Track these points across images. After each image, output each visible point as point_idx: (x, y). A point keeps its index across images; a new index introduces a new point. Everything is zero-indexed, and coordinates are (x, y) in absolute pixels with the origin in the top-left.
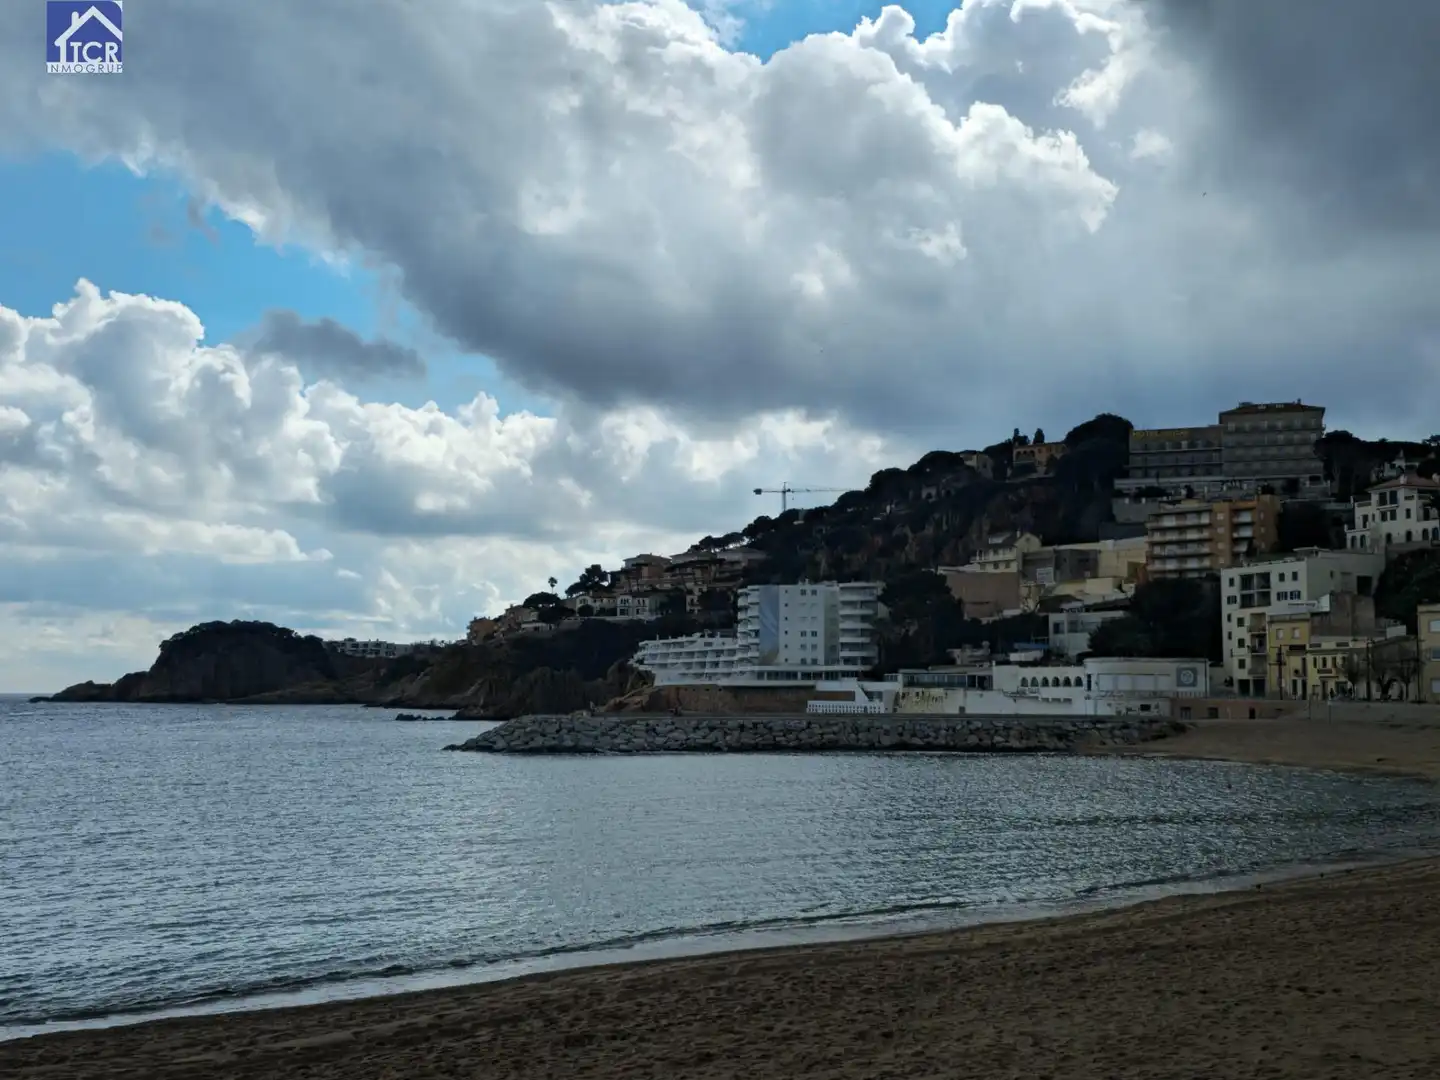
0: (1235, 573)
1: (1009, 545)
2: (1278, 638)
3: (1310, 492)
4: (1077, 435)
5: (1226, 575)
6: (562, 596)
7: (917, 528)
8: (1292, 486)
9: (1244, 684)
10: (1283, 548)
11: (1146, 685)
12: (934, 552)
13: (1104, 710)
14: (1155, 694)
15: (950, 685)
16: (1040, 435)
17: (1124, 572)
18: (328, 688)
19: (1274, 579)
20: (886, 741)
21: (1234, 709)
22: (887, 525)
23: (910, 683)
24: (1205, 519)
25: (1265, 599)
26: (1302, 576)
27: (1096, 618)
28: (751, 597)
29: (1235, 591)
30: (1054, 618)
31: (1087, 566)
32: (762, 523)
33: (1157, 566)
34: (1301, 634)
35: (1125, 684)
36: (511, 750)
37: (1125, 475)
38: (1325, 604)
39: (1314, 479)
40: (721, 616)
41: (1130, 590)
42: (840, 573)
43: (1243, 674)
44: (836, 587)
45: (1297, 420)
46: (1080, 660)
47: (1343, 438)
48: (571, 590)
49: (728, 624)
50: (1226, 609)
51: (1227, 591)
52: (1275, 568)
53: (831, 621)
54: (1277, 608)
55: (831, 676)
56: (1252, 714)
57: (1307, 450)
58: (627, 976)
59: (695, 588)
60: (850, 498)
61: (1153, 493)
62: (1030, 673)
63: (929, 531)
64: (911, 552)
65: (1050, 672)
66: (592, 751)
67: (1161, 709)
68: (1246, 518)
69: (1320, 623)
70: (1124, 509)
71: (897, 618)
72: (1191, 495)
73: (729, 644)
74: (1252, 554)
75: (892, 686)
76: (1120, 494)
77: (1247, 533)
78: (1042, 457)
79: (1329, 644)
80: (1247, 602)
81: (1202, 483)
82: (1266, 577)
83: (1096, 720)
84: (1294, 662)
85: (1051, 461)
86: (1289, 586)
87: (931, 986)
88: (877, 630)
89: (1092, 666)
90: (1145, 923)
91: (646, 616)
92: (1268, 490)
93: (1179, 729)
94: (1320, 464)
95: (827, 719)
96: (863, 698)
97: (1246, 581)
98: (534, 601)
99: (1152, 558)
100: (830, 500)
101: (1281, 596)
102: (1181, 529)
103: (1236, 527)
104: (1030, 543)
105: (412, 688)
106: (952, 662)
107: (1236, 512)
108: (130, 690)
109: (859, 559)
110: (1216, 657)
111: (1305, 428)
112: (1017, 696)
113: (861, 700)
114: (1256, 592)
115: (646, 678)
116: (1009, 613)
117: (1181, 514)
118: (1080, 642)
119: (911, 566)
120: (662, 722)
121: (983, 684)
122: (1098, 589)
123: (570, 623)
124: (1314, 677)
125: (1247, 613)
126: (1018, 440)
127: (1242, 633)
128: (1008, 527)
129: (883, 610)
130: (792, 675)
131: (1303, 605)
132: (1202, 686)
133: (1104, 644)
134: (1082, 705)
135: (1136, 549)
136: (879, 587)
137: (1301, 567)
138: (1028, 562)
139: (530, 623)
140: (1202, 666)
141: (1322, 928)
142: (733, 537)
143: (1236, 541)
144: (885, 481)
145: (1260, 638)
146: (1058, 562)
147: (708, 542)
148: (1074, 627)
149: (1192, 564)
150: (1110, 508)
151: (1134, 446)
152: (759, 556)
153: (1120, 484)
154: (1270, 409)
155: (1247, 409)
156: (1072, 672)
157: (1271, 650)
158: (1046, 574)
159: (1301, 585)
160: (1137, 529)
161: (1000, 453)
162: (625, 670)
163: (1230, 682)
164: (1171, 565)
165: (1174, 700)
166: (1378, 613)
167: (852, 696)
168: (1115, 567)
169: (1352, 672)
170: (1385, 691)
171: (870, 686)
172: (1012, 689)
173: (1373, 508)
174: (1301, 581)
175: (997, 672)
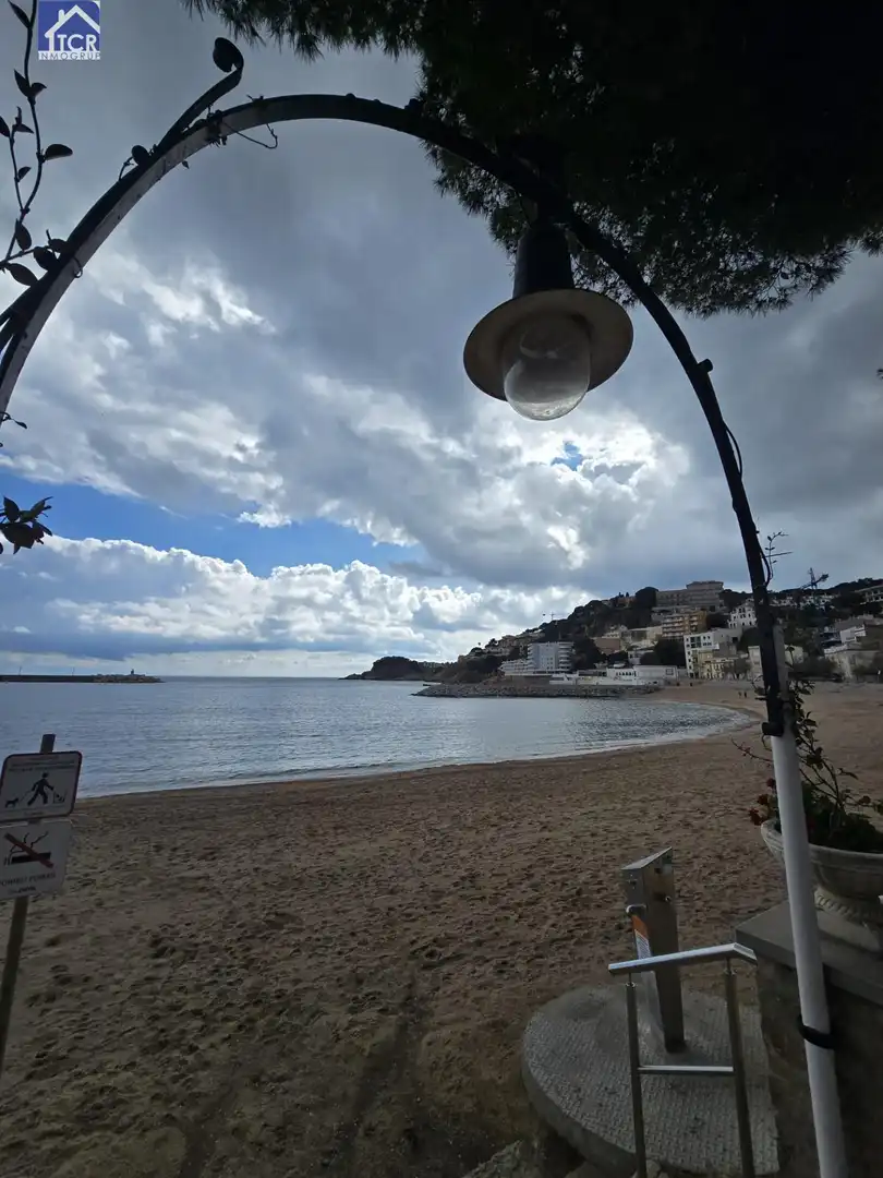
0: (690, 637)
1: (617, 629)
2: (702, 658)
3: (718, 610)
4: (639, 594)
5: (685, 637)
6: (483, 648)
7: (588, 625)
8: (713, 608)
9: (692, 675)
10: (708, 629)
11: (655, 675)
12: (592, 632)
13: (641, 683)
14: (658, 678)
15: (594, 675)
16: (627, 594)
17: (654, 637)
18: (417, 675)
19: (702, 639)
21: (687, 683)
22: (579, 624)
23: (581, 674)
24: (681, 619)
25: (699, 645)
26: (712, 637)
27: (643, 652)
28: (533, 648)
29: (689, 643)
30: (630, 653)
31: (642, 636)
32: (545, 625)
33: (665, 635)
34: (710, 657)
35: (648, 674)
37: (655, 606)
38: (718, 647)
39: (721, 606)
41: (656, 643)
42: (565, 639)
43: (691, 671)
44: (560, 644)
45: (713, 586)
46: (636, 667)
48: (486, 646)
49: (525, 656)
50: (686, 649)
51: (686, 644)
52: (702, 635)
53: (557, 655)
54: (702, 648)
55: (557, 672)
57: (717, 596)
59: (521, 645)
61: (665, 611)
62: (618, 671)
63: (592, 626)
64: (586, 632)
65: (625, 671)
67: (661, 683)
68: (695, 619)
69: (716, 653)
70: (654, 617)
71: (578, 653)
72: (676, 611)
73: (524, 663)
74: (696, 631)
75: (576, 675)
76: (654, 612)
77: (695, 624)
78: (628, 601)
79: (719, 660)
80: (693, 646)
81: (682, 608)
82: (699, 638)
84: (708, 666)
85: (630, 602)
86: (707, 641)
88: (570, 658)
89: (640, 668)
91: (506, 654)
92: (702, 610)
94: (721, 601)
95: (555, 687)
96: (566, 679)
97: (692, 639)
98: (473, 650)
99: (663, 632)
100: (565, 617)
101: (705, 644)
102: (672, 623)
103: (692, 622)
104: (624, 628)
105: (439, 676)
106: (595, 667)
107: (691, 616)
108: (365, 676)
110: (683, 666)
111: (717, 588)
112: (611, 678)
113: (566, 681)
114: (696, 643)
115: (503, 673)
116: (616, 651)
117: (674, 618)
118: (637, 661)
119: (585, 637)
121: (604, 674)
122: (646, 643)
123: (485, 657)
124: (714, 672)
125: (692, 650)
126: (621, 596)
127: (691, 657)
128: (618, 622)
129: (574, 652)
130: (545, 672)
131: (710, 648)
132: (676, 675)
133: (646, 660)
134: (634, 681)
135: (658, 630)
136: (572, 644)
137: (712, 634)
138: (623, 634)
139: (473, 657)
140: (675, 669)
142: (536, 629)
143: (691, 627)
144: (579, 610)
145: (695, 658)
146: (633, 634)
147: (528, 631)
148: (636, 656)
149: (677, 634)
150: (650, 615)
151: (658, 596)
152: (541, 635)
153: (654, 609)
154: (704, 583)
155: (695, 584)
156: (631, 670)
157: (699, 662)
158: (629, 639)
159: (711, 640)
160: (658, 624)
161: (614, 601)
162: (497, 671)
163: (687, 674)
164: (670, 635)
165: (664, 680)
166: (738, 649)
167: (562, 679)
168: (652, 635)
169: (726, 670)
170: (738, 676)
171: (568, 676)
172: (613, 676)
173: (737, 614)
174: (712, 639)
175: (608, 670)
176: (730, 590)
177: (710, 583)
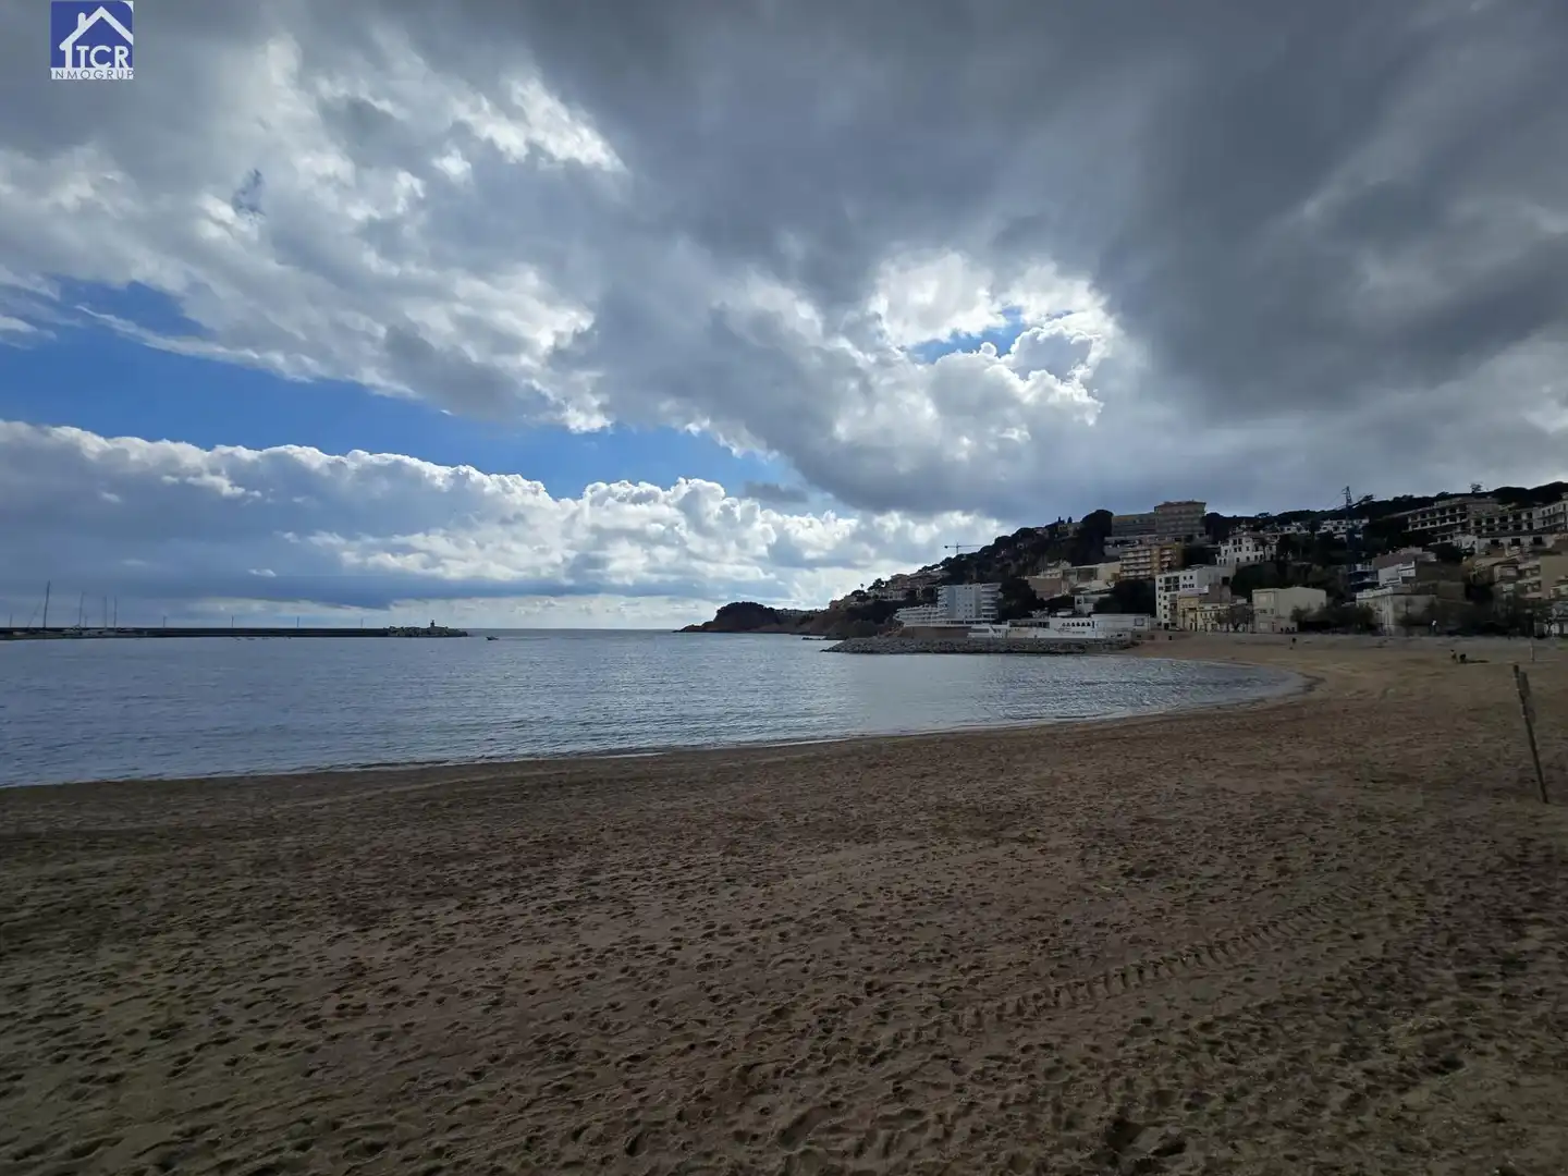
0: (1163, 577)
1: (1056, 566)
2: (1183, 605)
3: (1199, 540)
4: (1087, 519)
5: (1157, 578)
6: (866, 591)
7: (1016, 560)
8: (1190, 538)
9: (1166, 626)
10: (1185, 565)
11: (1120, 625)
12: (1023, 570)
13: (1101, 636)
14: (1125, 630)
15: (1031, 626)
16: (1070, 520)
17: (1109, 577)
18: (775, 626)
19: (1181, 579)
20: (1002, 649)
21: (1162, 637)
22: (1002, 559)
23: (1013, 625)
24: (1148, 554)
25: (1177, 588)
26: (1195, 577)
27: (1097, 597)
28: (943, 591)
29: (1163, 584)
30: (1077, 597)
31: (1092, 575)
32: (948, 559)
33: (1125, 574)
34: (1194, 603)
35: (1110, 625)
36: (846, 651)
37: (1110, 535)
38: (1206, 590)
39: (1201, 535)
40: (931, 597)
41: (1112, 585)
42: (981, 580)
43: (1166, 621)
44: (980, 586)
45: (1191, 508)
46: (1089, 615)
47: (1215, 516)
48: (871, 588)
49: (934, 602)
50: (1158, 592)
51: (1158, 584)
52: (1181, 574)
53: (978, 601)
54: (1181, 591)
55: (978, 622)
56: (1170, 638)
57: (1196, 522)
58: (891, 741)
59: (921, 587)
60: (985, 549)
61: (1123, 543)
62: (1066, 621)
63: (1021, 562)
64: (1013, 569)
65: (1075, 620)
66: (878, 653)
67: (1128, 636)
68: (1168, 552)
69: (1204, 598)
70: (1109, 550)
71: (1007, 598)
72: (1141, 543)
73: (934, 610)
74: (1170, 568)
75: (1005, 626)
76: (1108, 544)
77: (1168, 559)
78: (1071, 529)
79: (1208, 607)
80: (1168, 589)
81: (1147, 537)
82: (1177, 578)
83: (1096, 640)
84: (1192, 615)
85: (1076, 531)
86: (1188, 582)
87: (1022, 750)
88: (998, 603)
89: (1095, 618)
90: (1121, 728)
91: (900, 599)
92: (1177, 540)
93: (1134, 644)
94: (1203, 528)
95: (975, 640)
96: (992, 632)
97: (1168, 580)
98: (854, 593)
99: (1122, 571)
100: (977, 550)
101: (1184, 586)
102: (1135, 558)
103: (1163, 556)
104: (1066, 565)
105: (807, 627)
106: (1031, 616)
107: (1162, 550)
108: (707, 628)
109: (989, 574)
110: (1153, 614)
111: (1197, 511)
112: (1060, 630)
113: (991, 633)
114: (1172, 584)
115: (900, 624)
116: (1056, 596)
117: (1137, 552)
118: (1089, 607)
119: (1013, 576)
120: (907, 641)
121: (1045, 625)
122: (1097, 585)
123: (869, 602)
124: (1200, 622)
125: (1168, 594)
126: (1061, 522)
127: (1166, 603)
128: (1056, 558)
129: (1001, 595)
130: (962, 622)
131: (1195, 590)
132: (1147, 626)
133: (1101, 608)
134: (1089, 634)
135: (1115, 567)
136: (999, 585)
137: (1195, 573)
138: (1066, 574)
139: (854, 603)
140: (1147, 618)
141: (1206, 731)
142: (936, 566)
143: (1163, 563)
144: (1001, 541)
145: (1174, 605)
146: (1079, 573)
147: (925, 568)
148: (1086, 601)
149: (1142, 573)
150: (1102, 548)
151: (1113, 522)
152: (946, 574)
153: (1107, 539)
154: (1179, 504)
155: (1168, 505)
156: (1085, 620)
157: (1179, 610)
158: (1073, 579)
160: (1115, 559)
161: (1052, 528)
162: (891, 620)
163: (1160, 624)
164: (1132, 574)
165: (1133, 632)
166: (1233, 593)
167: (987, 631)
168: (1105, 575)
169: (1220, 620)
170: (1236, 628)
171: (995, 626)
172: (1058, 627)
173: (1230, 547)
174: (1195, 580)
175: (1051, 620)
176: (1216, 515)
177: (1189, 503)
